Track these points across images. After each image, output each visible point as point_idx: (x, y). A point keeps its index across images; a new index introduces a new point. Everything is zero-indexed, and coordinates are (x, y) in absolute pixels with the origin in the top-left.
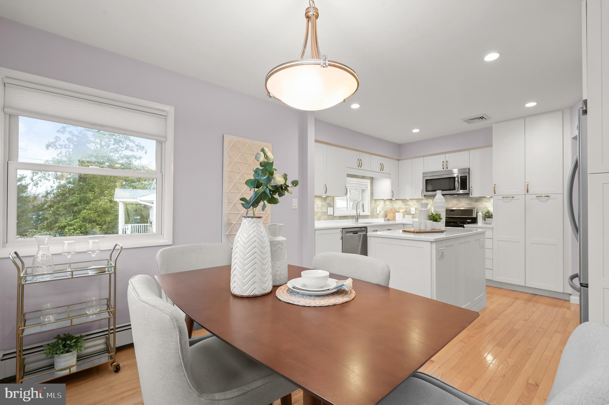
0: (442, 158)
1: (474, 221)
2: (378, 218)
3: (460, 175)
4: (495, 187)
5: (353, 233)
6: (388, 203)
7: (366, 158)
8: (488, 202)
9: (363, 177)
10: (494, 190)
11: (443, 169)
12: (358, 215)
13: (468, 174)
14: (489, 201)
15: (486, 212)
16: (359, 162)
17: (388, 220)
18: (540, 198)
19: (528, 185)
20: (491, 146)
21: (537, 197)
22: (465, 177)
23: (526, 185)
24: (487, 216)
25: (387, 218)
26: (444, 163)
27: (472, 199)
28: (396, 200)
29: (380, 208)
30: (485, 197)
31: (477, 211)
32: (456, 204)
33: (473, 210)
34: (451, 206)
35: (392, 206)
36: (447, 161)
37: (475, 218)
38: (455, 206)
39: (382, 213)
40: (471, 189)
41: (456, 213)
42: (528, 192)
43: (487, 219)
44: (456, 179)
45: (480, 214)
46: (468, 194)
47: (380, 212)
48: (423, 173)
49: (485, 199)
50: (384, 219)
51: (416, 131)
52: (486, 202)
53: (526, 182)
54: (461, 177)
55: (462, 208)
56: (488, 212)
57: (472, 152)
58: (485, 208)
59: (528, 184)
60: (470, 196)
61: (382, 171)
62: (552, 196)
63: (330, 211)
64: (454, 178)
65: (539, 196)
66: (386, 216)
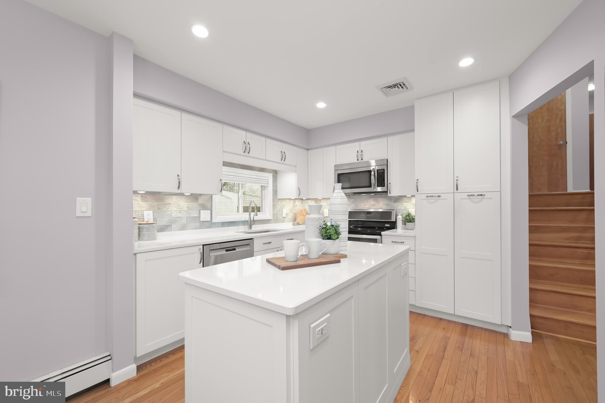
0: (356, 147)
1: (393, 226)
2: (284, 222)
3: (377, 168)
4: (417, 183)
5: (227, 251)
6: (298, 203)
7: (255, 141)
8: (408, 202)
9: (262, 170)
10: (417, 186)
11: (358, 160)
12: (252, 219)
13: (386, 166)
14: (410, 200)
15: (407, 214)
16: (246, 146)
17: (298, 224)
18: (471, 197)
19: (457, 180)
20: (413, 130)
21: (468, 195)
22: (383, 171)
23: (455, 180)
24: (408, 219)
25: (296, 222)
26: (359, 154)
27: (391, 198)
28: (307, 199)
29: (287, 209)
30: (405, 196)
31: (396, 213)
32: (374, 205)
33: (391, 212)
34: (367, 207)
35: (304, 207)
36: (362, 151)
37: (394, 221)
38: (372, 207)
39: (291, 216)
40: (389, 186)
41: (373, 216)
42: (457, 189)
43: (407, 224)
44: (372, 173)
45: (400, 218)
46: (386, 192)
47: (287, 214)
48: (335, 165)
49: (405, 199)
50: (292, 223)
51: (321, 105)
52: (406, 202)
53: (455, 177)
54: (378, 170)
55: (380, 210)
56: (409, 215)
57: (390, 138)
58: (405, 210)
59: (457, 178)
60: (389, 195)
61: (284, 161)
62: (487, 195)
63: (205, 215)
64: (370, 172)
65: (471, 195)
66: (295, 220)
